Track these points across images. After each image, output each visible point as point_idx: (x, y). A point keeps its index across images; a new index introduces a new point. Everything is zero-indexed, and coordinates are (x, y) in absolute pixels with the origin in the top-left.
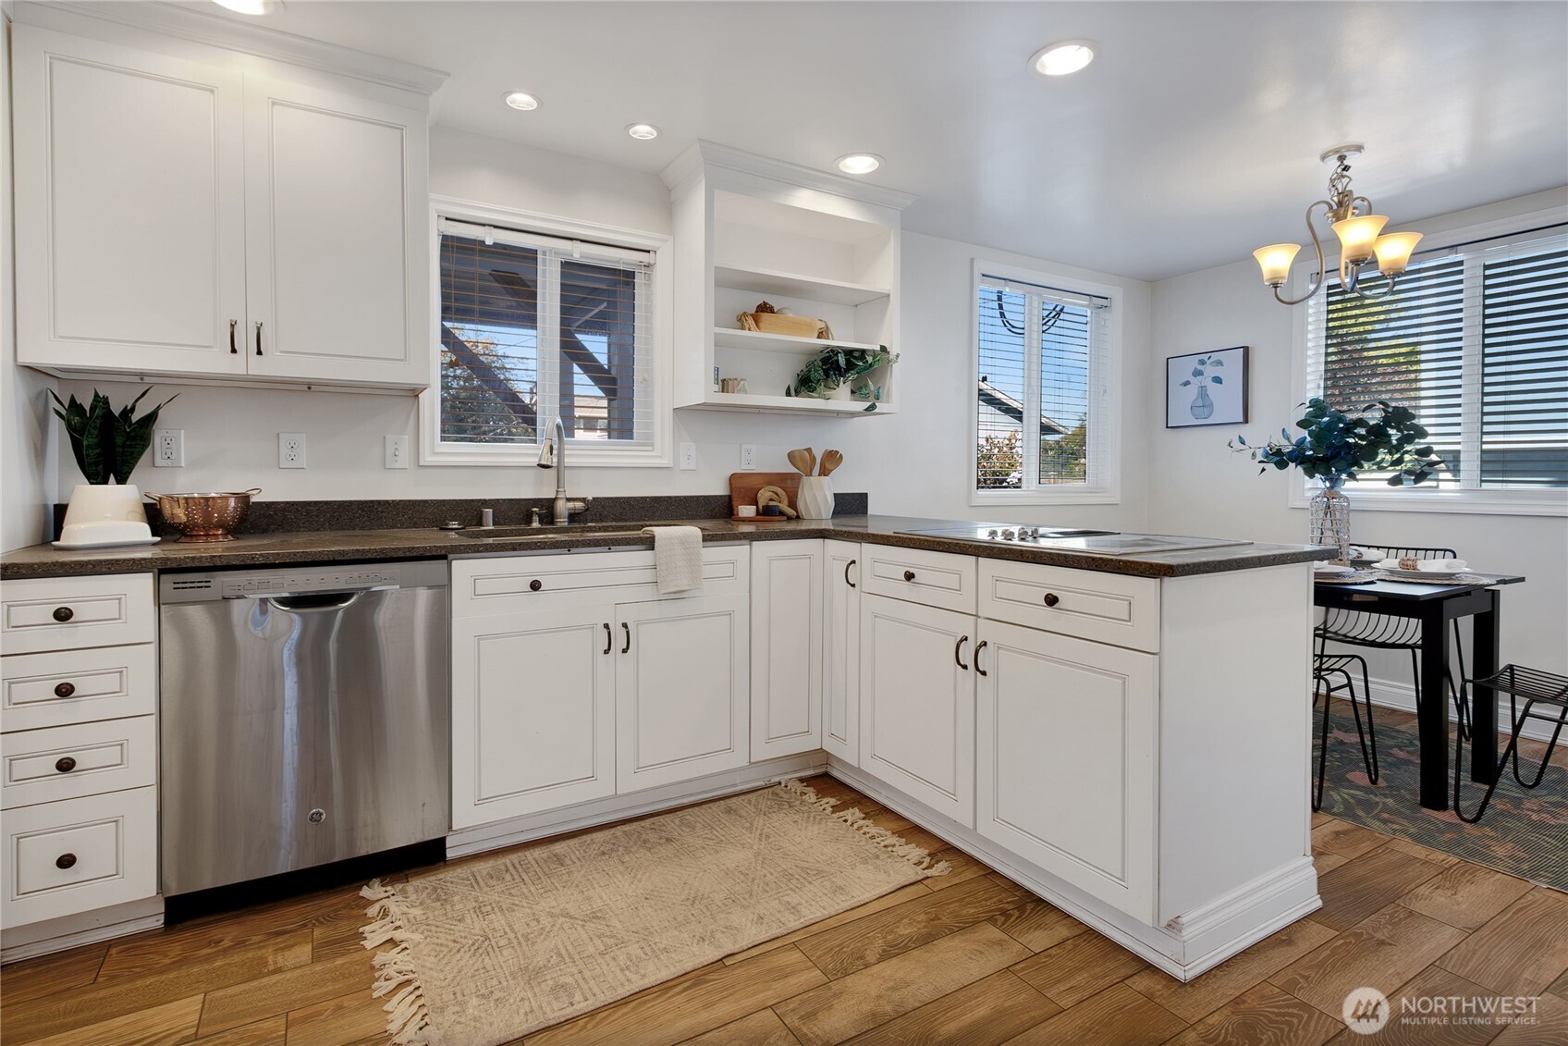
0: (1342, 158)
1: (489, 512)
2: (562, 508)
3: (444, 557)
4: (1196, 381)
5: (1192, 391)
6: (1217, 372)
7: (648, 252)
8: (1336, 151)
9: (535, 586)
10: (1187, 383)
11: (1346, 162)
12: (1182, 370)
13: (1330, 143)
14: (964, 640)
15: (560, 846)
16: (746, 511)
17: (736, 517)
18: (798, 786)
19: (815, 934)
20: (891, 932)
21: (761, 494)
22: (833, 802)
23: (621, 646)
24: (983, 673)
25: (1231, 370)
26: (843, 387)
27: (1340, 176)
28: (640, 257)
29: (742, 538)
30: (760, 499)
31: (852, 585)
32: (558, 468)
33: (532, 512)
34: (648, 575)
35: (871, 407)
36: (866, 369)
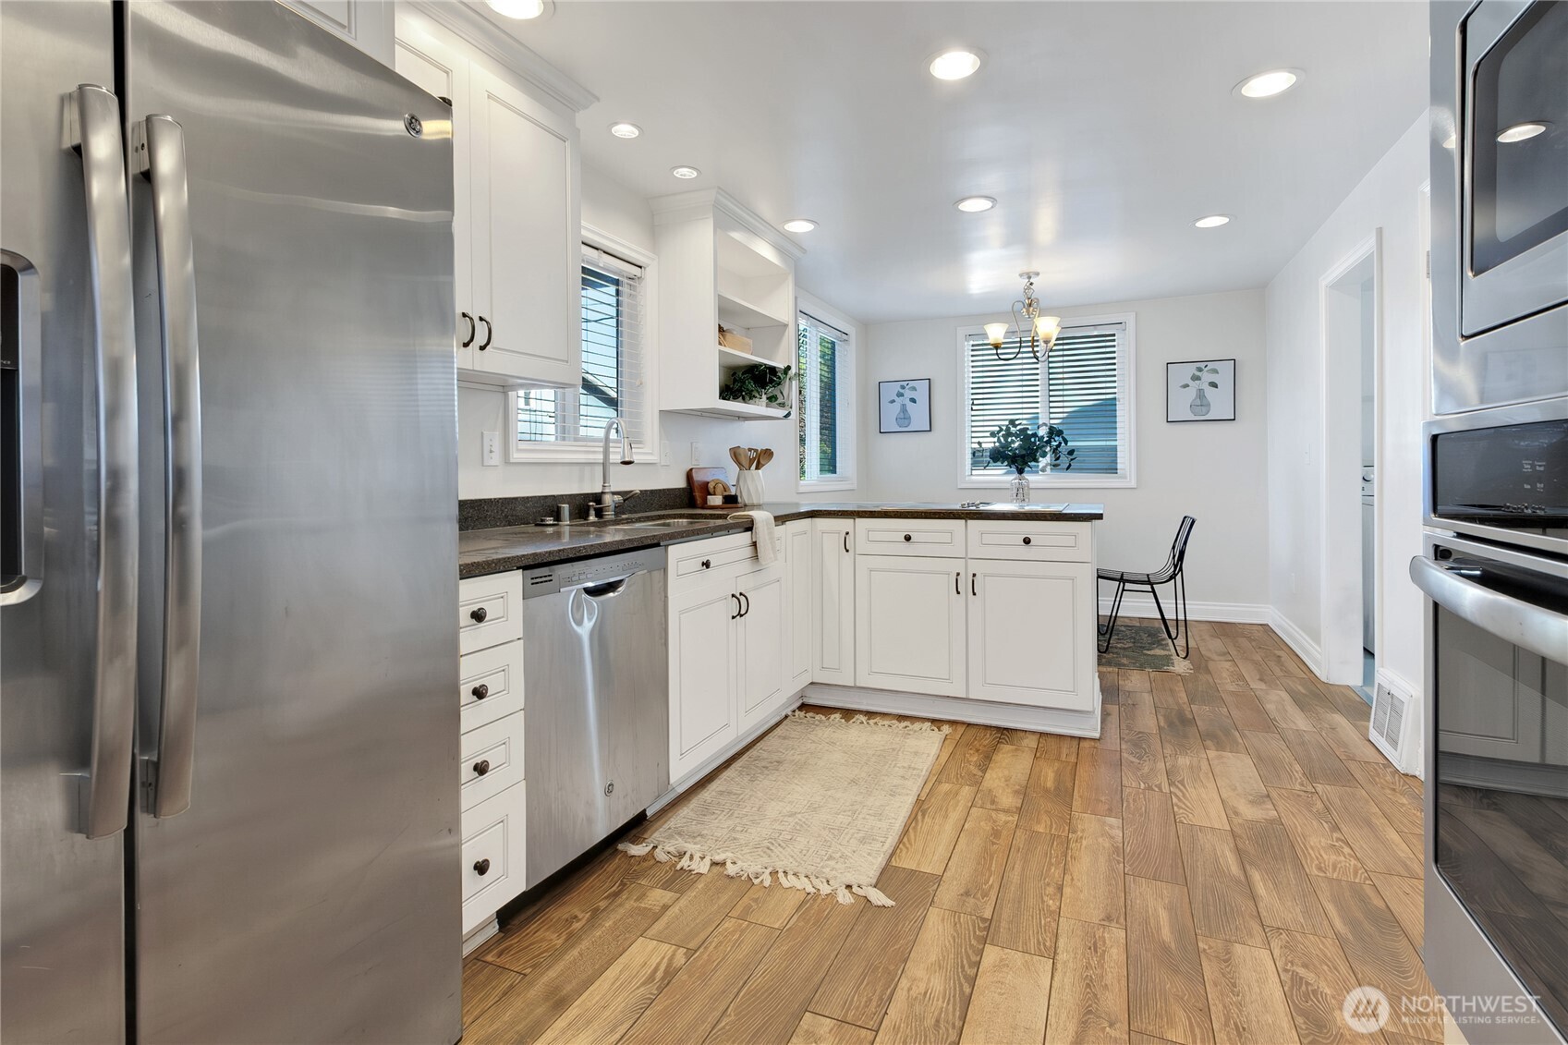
0: (1030, 278)
1: (566, 507)
2: (608, 500)
3: (658, 545)
4: (899, 400)
5: (896, 408)
6: (912, 394)
7: (641, 267)
8: (1028, 274)
9: (707, 564)
10: (893, 401)
11: (1031, 281)
12: (890, 392)
13: (1025, 269)
14: (958, 574)
15: (715, 786)
16: (716, 500)
17: (704, 506)
18: (802, 714)
19: (940, 774)
20: (968, 761)
21: (711, 486)
22: (838, 716)
23: (742, 612)
24: (974, 594)
25: (922, 396)
26: (764, 397)
27: (1030, 288)
28: (634, 271)
29: (781, 519)
30: (711, 490)
31: (847, 551)
32: (605, 465)
33: (589, 506)
34: (748, 552)
35: (789, 414)
36: (779, 384)
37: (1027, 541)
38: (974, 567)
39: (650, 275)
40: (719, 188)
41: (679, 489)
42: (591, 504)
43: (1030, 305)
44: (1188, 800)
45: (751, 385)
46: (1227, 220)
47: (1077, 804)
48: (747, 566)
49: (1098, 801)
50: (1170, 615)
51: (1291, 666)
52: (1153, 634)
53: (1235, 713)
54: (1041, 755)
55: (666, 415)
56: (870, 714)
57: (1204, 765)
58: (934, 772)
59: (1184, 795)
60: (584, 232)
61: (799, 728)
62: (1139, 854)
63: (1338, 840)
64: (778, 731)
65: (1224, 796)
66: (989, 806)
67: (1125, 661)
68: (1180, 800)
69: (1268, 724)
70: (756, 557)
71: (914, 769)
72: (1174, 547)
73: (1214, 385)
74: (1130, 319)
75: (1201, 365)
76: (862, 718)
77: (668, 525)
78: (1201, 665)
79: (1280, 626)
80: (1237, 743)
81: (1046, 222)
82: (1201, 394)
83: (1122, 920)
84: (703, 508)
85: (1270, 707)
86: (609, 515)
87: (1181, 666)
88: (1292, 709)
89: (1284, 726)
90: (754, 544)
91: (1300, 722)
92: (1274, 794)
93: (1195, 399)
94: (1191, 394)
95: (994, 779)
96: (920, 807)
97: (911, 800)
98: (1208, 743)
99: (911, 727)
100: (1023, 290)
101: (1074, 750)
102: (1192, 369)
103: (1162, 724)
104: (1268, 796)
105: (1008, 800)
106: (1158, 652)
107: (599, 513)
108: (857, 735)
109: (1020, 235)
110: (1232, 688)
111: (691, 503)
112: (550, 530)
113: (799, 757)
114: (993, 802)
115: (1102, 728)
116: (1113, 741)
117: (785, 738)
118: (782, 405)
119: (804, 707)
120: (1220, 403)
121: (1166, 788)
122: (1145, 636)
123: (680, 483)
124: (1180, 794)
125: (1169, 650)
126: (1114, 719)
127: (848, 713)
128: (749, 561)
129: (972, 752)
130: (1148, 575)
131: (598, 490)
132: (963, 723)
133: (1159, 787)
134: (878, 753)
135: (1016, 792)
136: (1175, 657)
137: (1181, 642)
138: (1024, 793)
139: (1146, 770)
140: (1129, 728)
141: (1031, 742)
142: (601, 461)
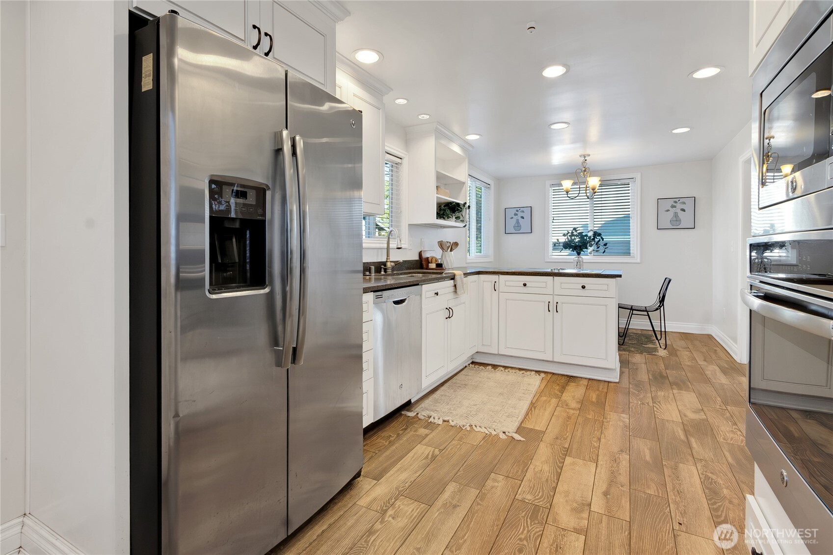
0: (585, 157)
1: (373, 267)
2: (389, 265)
3: (418, 285)
4: (515, 217)
5: (514, 221)
6: (522, 214)
7: (402, 159)
8: (585, 154)
9: (437, 294)
10: (512, 218)
11: (586, 158)
12: (511, 213)
13: (582, 153)
14: (549, 302)
15: (438, 393)
16: (433, 266)
17: (427, 268)
18: (473, 366)
19: (541, 393)
20: (555, 389)
21: (430, 259)
22: (490, 367)
23: (450, 316)
24: (557, 312)
25: (527, 215)
26: (454, 217)
27: (584, 162)
28: (399, 160)
29: (466, 275)
30: (430, 261)
31: (496, 291)
32: (388, 249)
33: (381, 268)
34: (452, 289)
35: (466, 226)
36: (461, 211)
37: (583, 287)
38: (559, 299)
39: (405, 162)
40: (438, 122)
41: (416, 260)
42: (382, 266)
43: (585, 171)
44: (661, 409)
45: (448, 212)
46: (689, 129)
47: (607, 408)
48: (452, 296)
49: (617, 407)
50: (657, 329)
51: (722, 354)
52: (648, 339)
53: (689, 374)
54: (590, 388)
55: (411, 226)
56: (505, 367)
57: (671, 396)
58: (538, 392)
59: (660, 408)
60: (386, 148)
61: (472, 372)
62: (637, 429)
63: (735, 429)
64: (463, 372)
65: (680, 408)
66: (565, 407)
67: (633, 349)
68: (658, 409)
69: (707, 380)
70: (455, 291)
71: (529, 390)
72: (660, 293)
73: (683, 210)
74: (638, 176)
75: (676, 200)
76: (502, 368)
77: (413, 276)
78: (673, 352)
79: (718, 336)
80: (689, 388)
81: (594, 132)
82: (676, 215)
83: (628, 452)
85: (708, 373)
86: (389, 271)
87: (662, 353)
88: (719, 374)
89: (715, 381)
90: (455, 286)
91: (723, 380)
92: (705, 409)
93: (673, 218)
94: (670, 215)
95: (567, 396)
96: (533, 406)
97: (529, 402)
98: (674, 387)
99: (526, 373)
100: (581, 163)
101: (606, 386)
102: (671, 202)
103: (651, 377)
104: (702, 410)
105: (574, 405)
106: (651, 346)
107: (385, 271)
108: (499, 375)
109: (581, 138)
110: (689, 363)
111: (421, 267)
112: (368, 277)
113: (474, 383)
114: (567, 405)
115: (620, 378)
116: (625, 383)
117: (466, 375)
118: (462, 221)
119: (473, 363)
120: (686, 219)
121: (651, 404)
122: (643, 338)
123: (417, 258)
124: (658, 407)
125: (656, 345)
126: (626, 375)
127: (495, 367)
128: (452, 294)
129: (555, 385)
130: (646, 307)
131: (384, 260)
132: (550, 373)
133: (648, 404)
134: (511, 383)
135: (578, 402)
136: (659, 348)
137: (663, 341)
138: (582, 402)
139: (642, 396)
140: (634, 379)
141: (585, 382)
142: (386, 247)
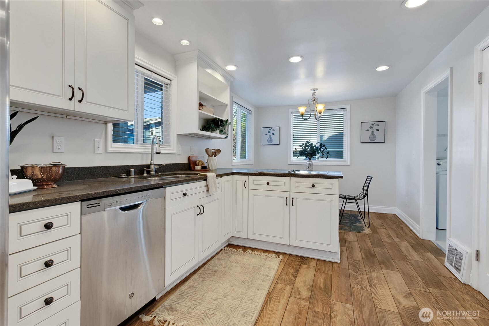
0: (314, 90)
1: (133, 170)
2: (153, 167)
3: (162, 187)
4: (269, 134)
5: (268, 136)
6: (273, 132)
7: (170, 80)
8: (314, 89)
9: (185, 195)
10: (266, 134)
11: (315, 92)
12: (265, 131)
13: (313, 87)
14: (287, 198)
15: (188, 283)
16: (198, 168)
17: (194, 170)
18: (228, 248)
19: (278, 279)
20: (290, 273)
21: (197, 162)
22: (241, 250)
23: (202, 212)
24: (293, 206)
25: (276, 132)
26: (218, 131)
27: (314, 94)
28: (168, 82)
29: (219, 176)
30: (197, 164)
31: (246, 188)
32: (151, 154)
33: (144, 170)
34: (205, 189)
35: (227, 137)
36: (224, 126)
37: (313, 186)
38: (293, 195)
39: (174, 83)
40: (199, 50)
41: (184, 163)
42: (145, 169)
43: (314, 100)
44: (378, 295)
45: (213, 126)
46: (388, 68)
47: (333, 296)
48: (205, 194)
49: (342, 294)
50: (362, 210)
51: (408, 232)
52: (356, 217)
53: (390, 251)
54: (318, 270)
55: (180, 136)
56: (253, 249)
57: (382, 276)
58: (276, 278)
59: (377, 293)
60: (136, 59)
61: (226, 255)
64: (217, 256)
65: (393, 293)
66: (297, 296)
67: (347, 228)
68: (375, 295)
69: (404, 258)
70: (208, 191)
71: (268, 276)
72: (364, 187)
73: (377, 130)
74: (348, 107)
75: (373, 123)
76: (250, 251)
77: (178, 177)
78: (374, 231)
79: (400, 215)
80: (394, 266)
81: (320, 70)
82: (373, 133)
84: (193, 171)
85: (403, 249)
86: (153, 173)
87: (367, 231)
88: (411, 250)
89: (410, 258)
90: (208, 186)
91: (415, 256)
92: (413, 293)
93: (371, 135)
94: (369, 133)
95: (299, 282)
96: (269, 296)
97: (265, 292)
98: (382, 266)
99: (268, 256)
100: (312, 95)
101: (331, 268)
102: (370, 124)
103: (363, 256)
104: (411, 294)
105: (305, 294)
106: (358, 224)
107: (149, 172)
108: (247, 258)
109: (311, 74)
110: (387, 240)
111: (190, 169)
112: (124, 179)
113: (223, 269)
114: (299, 294)
115: (341, 258)
116: (345, 265)
117: (219, 260)
118: (225, 134)
119: (229, 245)
120: (379, 136)
121: (369, 289)
122: (353, 218)
123: (185, 161)
124: (375, 292)
125: (362, 224)
126: (345, 253)
127: (245, 249)
128: (205, 193)
129: (291, 268)
130: (354, 196)
131: (149, 163)
132: (288, 254)
133: (366, 287)
134: (255, 268)
135: (308, 289)
136: (365, 227)
137: (366, 220)
138: (311, 289)
139: (360, 279)
140: (351, 258)
141: (313, 264)
142: (150, 152)
